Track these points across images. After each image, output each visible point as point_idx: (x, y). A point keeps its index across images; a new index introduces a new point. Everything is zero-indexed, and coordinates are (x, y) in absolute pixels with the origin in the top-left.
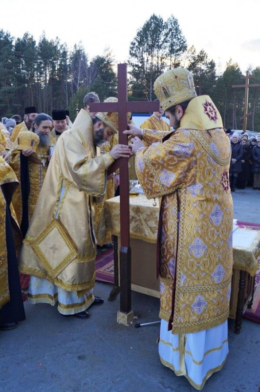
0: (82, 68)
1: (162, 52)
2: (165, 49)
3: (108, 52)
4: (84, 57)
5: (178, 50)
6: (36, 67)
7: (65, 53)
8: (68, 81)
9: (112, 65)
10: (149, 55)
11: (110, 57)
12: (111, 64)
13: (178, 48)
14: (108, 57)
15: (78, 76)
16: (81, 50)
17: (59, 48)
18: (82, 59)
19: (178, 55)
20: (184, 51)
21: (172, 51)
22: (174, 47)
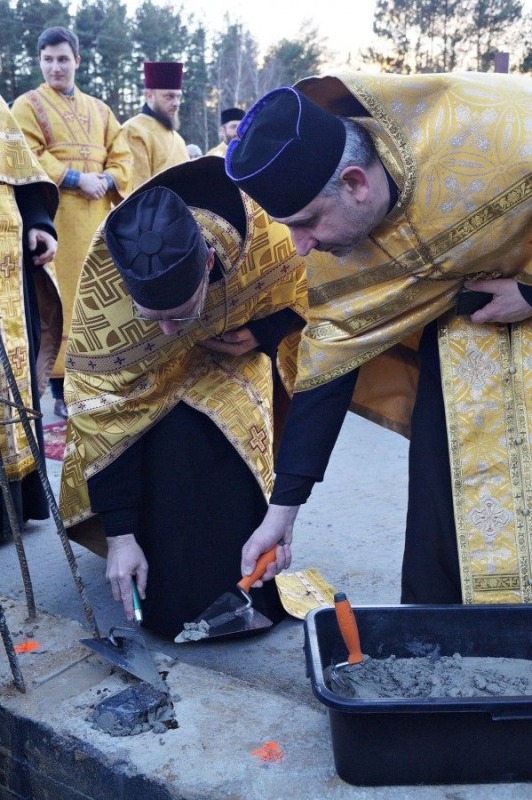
0: (244, 69)
1: (455, 25)
2: (462, 14)
3: (308, 30)
4: (249, 43)
5: (497, 19)
6: (127, 69)
7: (200, 34)
8: (208, 104)
9: (318, 63)
10: (423, 31)
11: (316, 41)
12: (318, 58)
13: (498, 12)
14: (311, 43)
15: (233, 91)
16: (241, 26)
17: (184, 22)
18: (243, 48)
19: (498, 30)
20: (512, 20)
21: (481, 22)
22: (488, 11)
